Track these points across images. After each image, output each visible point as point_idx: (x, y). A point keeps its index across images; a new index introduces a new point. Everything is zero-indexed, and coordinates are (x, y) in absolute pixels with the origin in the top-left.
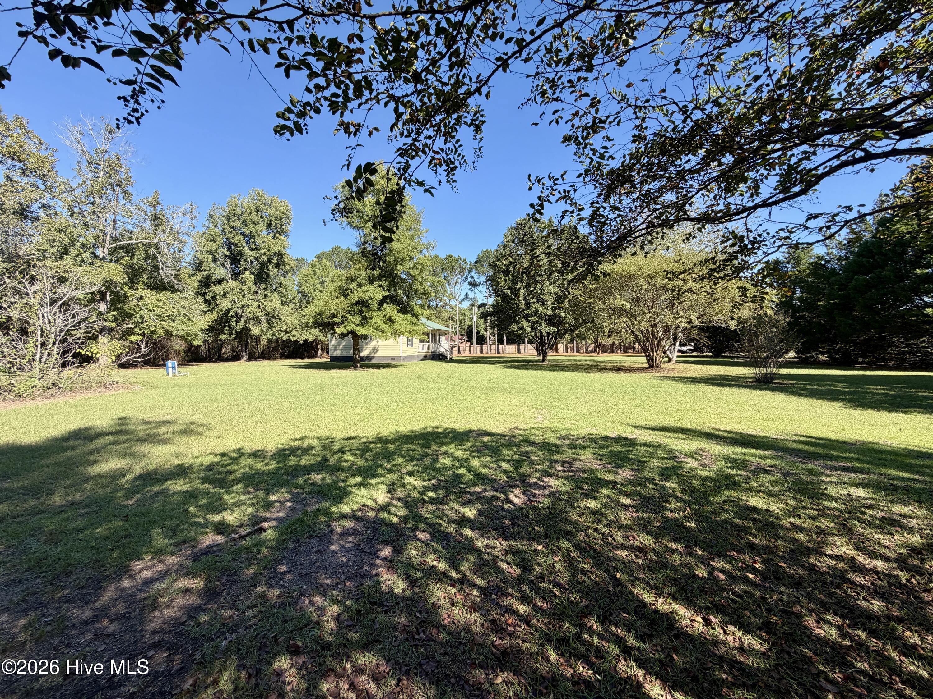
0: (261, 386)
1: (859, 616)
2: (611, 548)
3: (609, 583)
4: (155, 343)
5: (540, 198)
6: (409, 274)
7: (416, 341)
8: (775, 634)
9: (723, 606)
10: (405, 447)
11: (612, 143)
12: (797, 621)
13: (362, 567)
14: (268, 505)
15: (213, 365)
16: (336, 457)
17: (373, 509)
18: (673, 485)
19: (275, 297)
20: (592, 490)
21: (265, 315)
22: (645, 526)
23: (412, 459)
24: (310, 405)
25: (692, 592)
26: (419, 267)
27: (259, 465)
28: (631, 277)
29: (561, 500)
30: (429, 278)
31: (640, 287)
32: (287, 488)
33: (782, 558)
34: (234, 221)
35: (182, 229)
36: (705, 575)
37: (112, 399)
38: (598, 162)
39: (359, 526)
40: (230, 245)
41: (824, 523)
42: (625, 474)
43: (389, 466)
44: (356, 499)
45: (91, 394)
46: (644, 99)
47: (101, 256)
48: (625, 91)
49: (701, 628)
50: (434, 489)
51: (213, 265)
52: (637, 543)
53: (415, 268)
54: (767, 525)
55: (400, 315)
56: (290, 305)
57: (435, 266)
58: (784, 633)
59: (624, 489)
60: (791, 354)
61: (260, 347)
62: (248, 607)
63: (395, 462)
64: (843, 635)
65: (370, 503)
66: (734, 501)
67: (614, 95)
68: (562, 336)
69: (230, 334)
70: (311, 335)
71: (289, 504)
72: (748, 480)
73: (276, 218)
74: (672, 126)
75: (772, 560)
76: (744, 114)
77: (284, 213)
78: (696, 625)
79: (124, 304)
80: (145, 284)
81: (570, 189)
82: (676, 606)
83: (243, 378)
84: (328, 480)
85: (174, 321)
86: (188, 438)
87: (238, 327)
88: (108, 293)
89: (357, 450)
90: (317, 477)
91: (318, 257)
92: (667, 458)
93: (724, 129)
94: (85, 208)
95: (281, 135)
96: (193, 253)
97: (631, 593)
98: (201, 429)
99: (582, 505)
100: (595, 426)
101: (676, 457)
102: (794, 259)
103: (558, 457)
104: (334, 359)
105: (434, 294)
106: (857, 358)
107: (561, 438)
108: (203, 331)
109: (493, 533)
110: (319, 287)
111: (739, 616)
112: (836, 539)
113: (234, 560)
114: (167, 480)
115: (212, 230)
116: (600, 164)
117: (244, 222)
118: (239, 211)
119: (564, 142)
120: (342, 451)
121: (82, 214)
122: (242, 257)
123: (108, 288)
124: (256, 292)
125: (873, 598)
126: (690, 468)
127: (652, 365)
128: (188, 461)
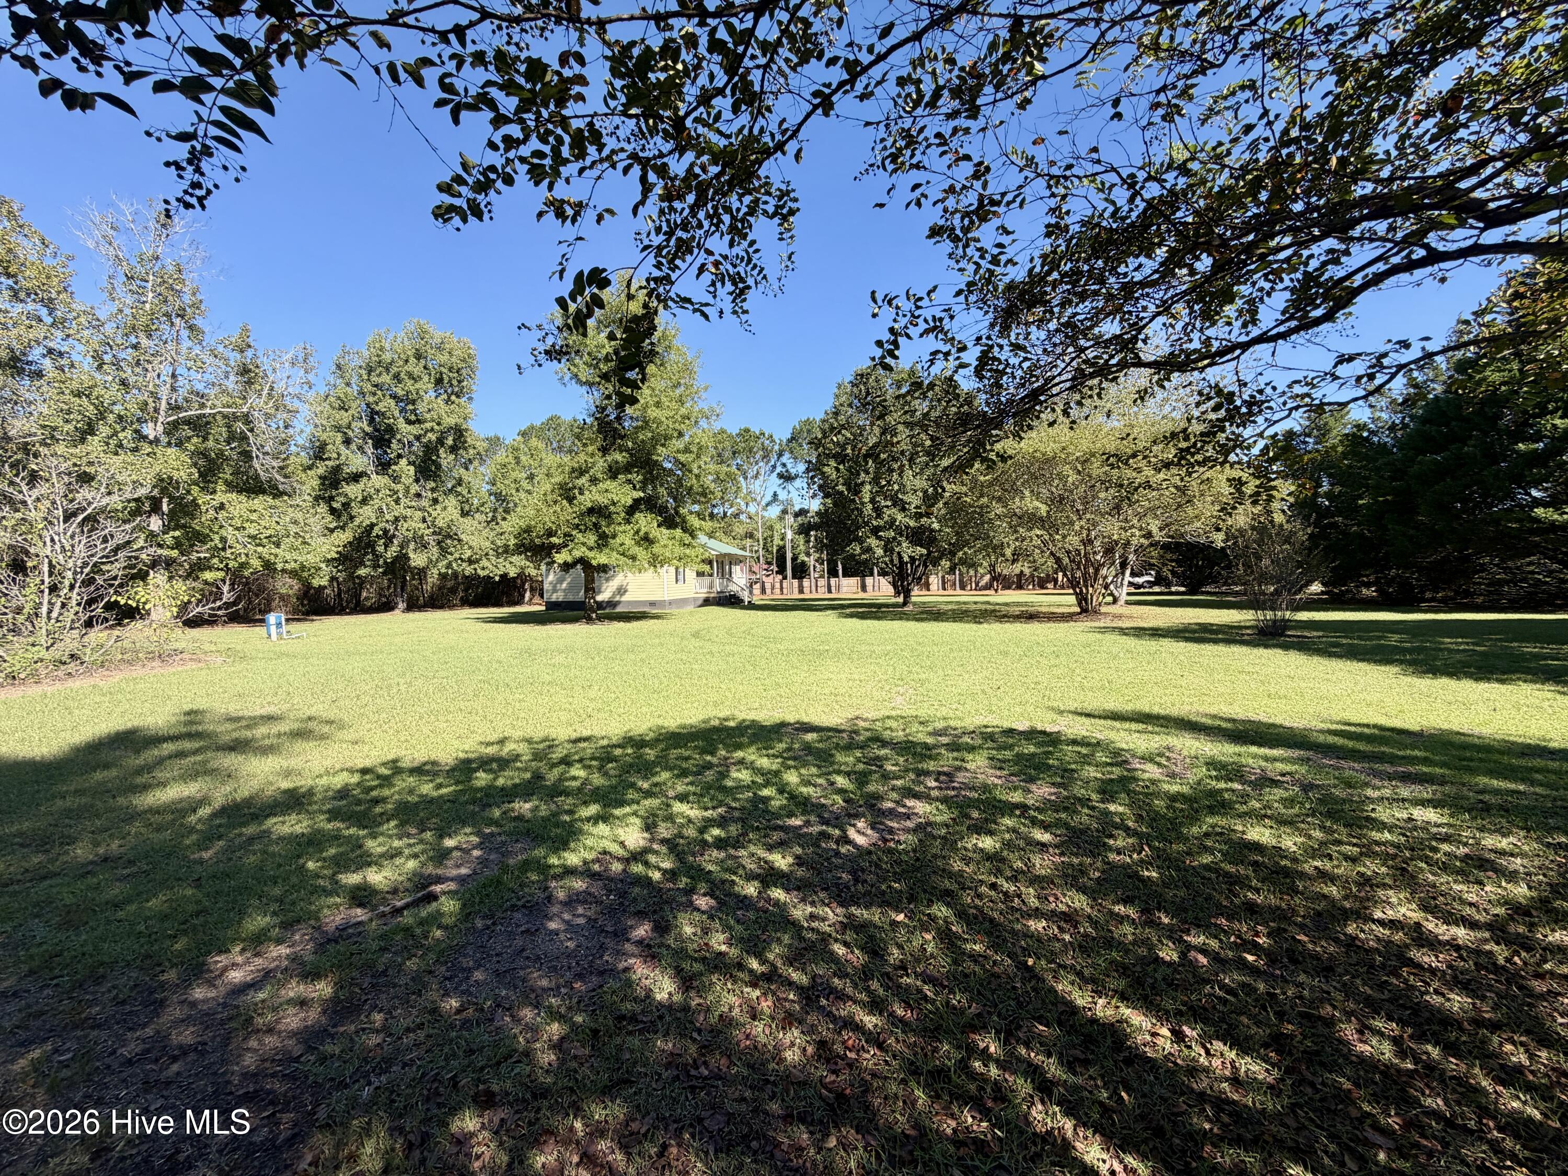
0: (428, 653)
1: (1429, 1021)
2: (1018, 915)
3: (1016, 975)
4: (247, 583)
5: (892, 330)
6: (677, 461)
7: (690, 574)
8: (1290, 1054)
9: (1205, 1009)
10: (674, 753)
11: (1011, 237)
12: (1326, 1031)
13: (601, 957)
14: (442, 856)
15: (347, 618)
16: (556, 772)
17: (619, 859)
18: (1121, 809)
19: (452, 502)
20: (986, 820)
21: (434, 533)
22: (1074, 878)
23: (684, 773)
24: (512, 684)
25: (1153, 987)
26: (694, 449)
27: (427, 789)
28: (1050, 461)
29: (934, 838)
30: (712, 467)
31: (1062, 478)
32: (474, 826)
33: (1302, 927)
34: (380, 375)
35: (290, 390)
36: (1175, 957)
37: (174, 680)
38: (988, 270)
39: (597, 889)
40: (373, 415)
41: (1371, 867)
42: (1042, 791)
43: (646, 786)
44: (589, 842)
45: (137, 671)
46: (1064, 164)
47: (151, 437)
48: (1031, 151)
49: (1168, 1045)
50: (722, 822)
51: (343, 450)
52: (1063, 908)
53: (687, 450)
54: (1277, 873)
55: (664, 530)
56: (477, 516)
57: (720, 446)
58: (1304, 1052)
59: (1040, 817)
60: (1316, 588)
61: (428, 587)
62: (408, 1030)
63: (656, 779)
64: (1402, 1053)
65: (614, 848)
66: (1222, 834)
67: (1014, 158)
68: (935, 563)
69: (375, 566)
70: (513, 566)
71: (476, 853)
72: (1244, 798)
73: (450, 369)
74: (1111, 209)
75: (1285, 931)
76: (1230, 188)
77: (464, 360)
78: (1160, 1041)
79: (193, 519)
80: (227, 483)
81: (943, 315)
82: (1126, 1012)
83: (397, 640)
84: (544, 811)
85: (278, 545)
86: (304, 744)
87: (389, 555)
88: (165, 500)
89: (592, 759)
90: (524, 807)
91: (523, 434)
92: (1111, 764)
93: (1196, 213)
94: (122, 355)
95: (445, 221)
96: (309, 429)
97: (1053, 990)
98: (326, 729)
99: (969, 846)
100: (991, 712)
101: (1126, 762)
102: (1319, 428)
103: (931, 766)
104: (552, 606)
105: (719, 495)
106: (1423, 592)
107: (936, 733)
108: (328, 561)
109: (822, 895)
110: (525, 484)
111: (1230, 1025)
112: (1391, 892)
113: (383, 950)
114: (268, 816)
115: (341, 389)
116: (991, 272)
117: (397, 377)
118: (387, 357)
119: (930, 237)
120: (566, 761)
121: (117, 364)
122: (393, 436)
123: (164, 491)
124: (418, 495)
125: (1451, 990)
126: (1150, 780)
127: (1085, 609)
128: (304, 783)
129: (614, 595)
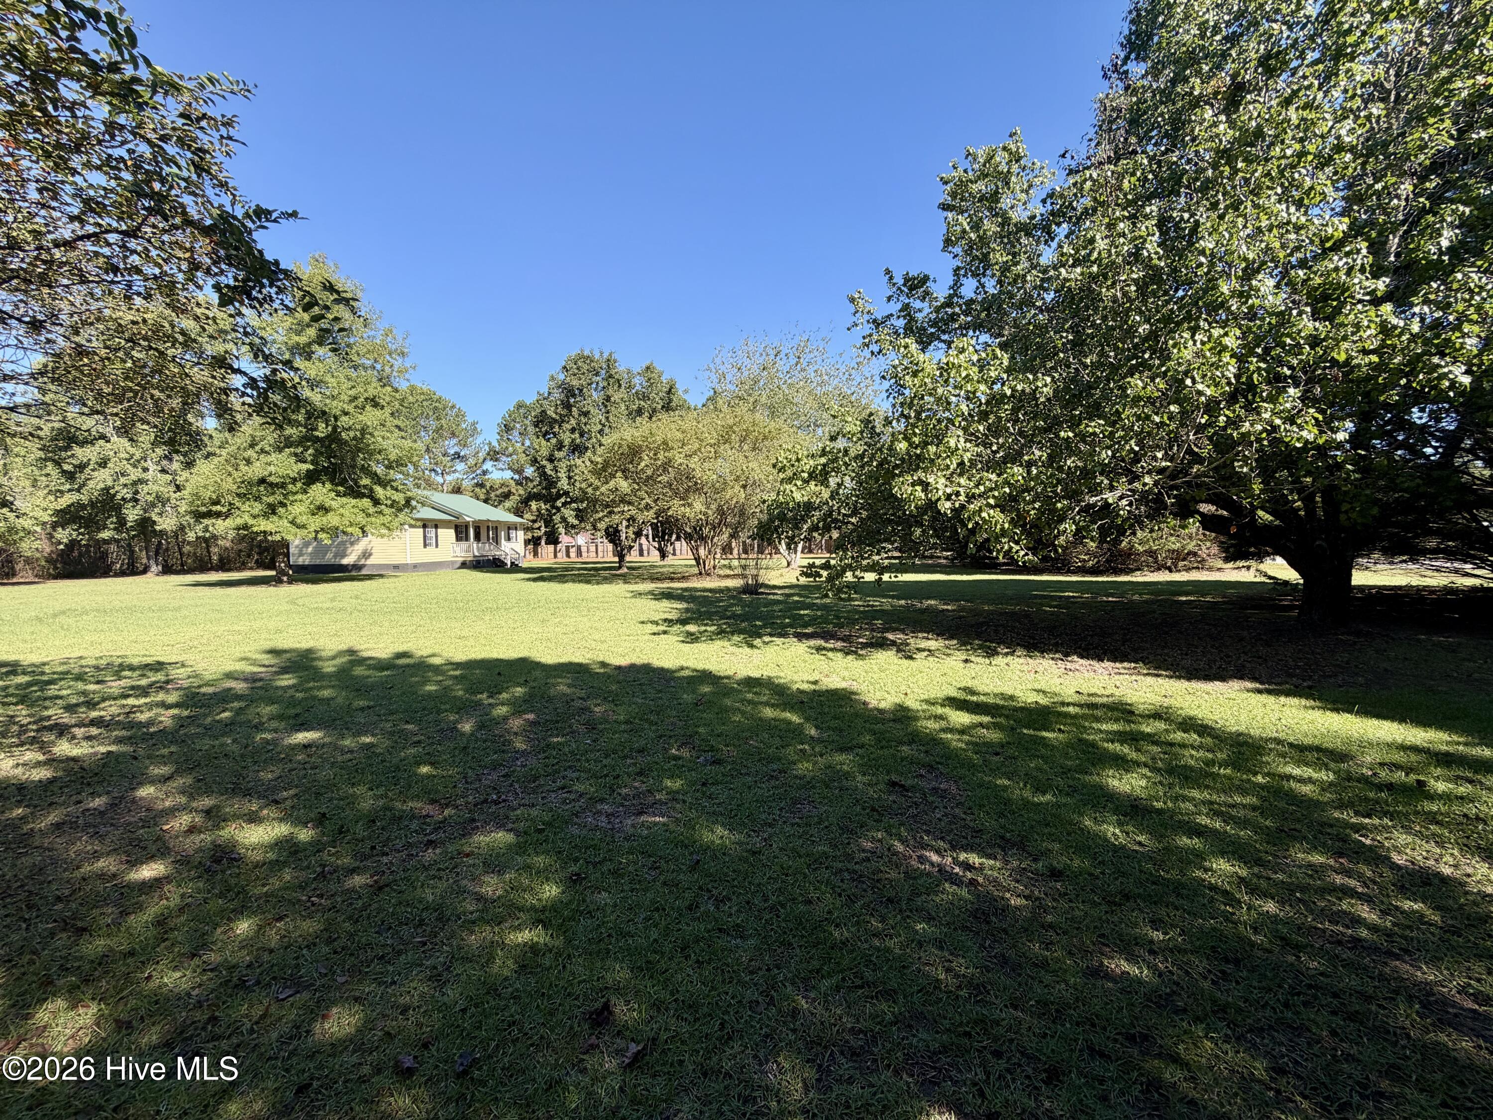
104: (298, 569)
127: (701, 572)
129: (359, 559)
